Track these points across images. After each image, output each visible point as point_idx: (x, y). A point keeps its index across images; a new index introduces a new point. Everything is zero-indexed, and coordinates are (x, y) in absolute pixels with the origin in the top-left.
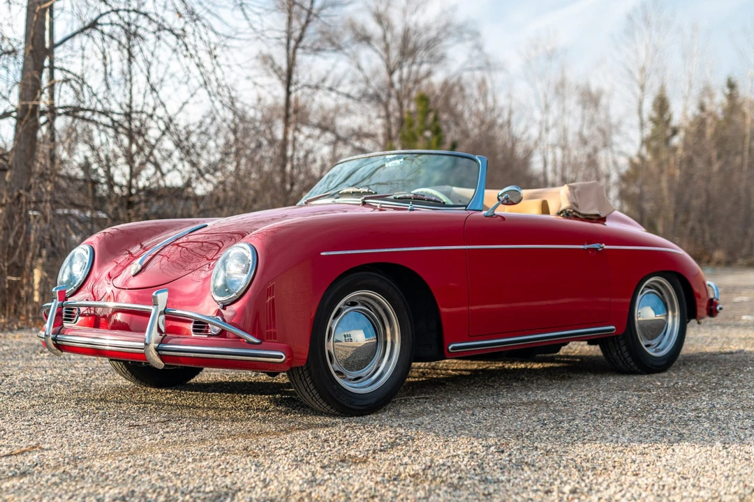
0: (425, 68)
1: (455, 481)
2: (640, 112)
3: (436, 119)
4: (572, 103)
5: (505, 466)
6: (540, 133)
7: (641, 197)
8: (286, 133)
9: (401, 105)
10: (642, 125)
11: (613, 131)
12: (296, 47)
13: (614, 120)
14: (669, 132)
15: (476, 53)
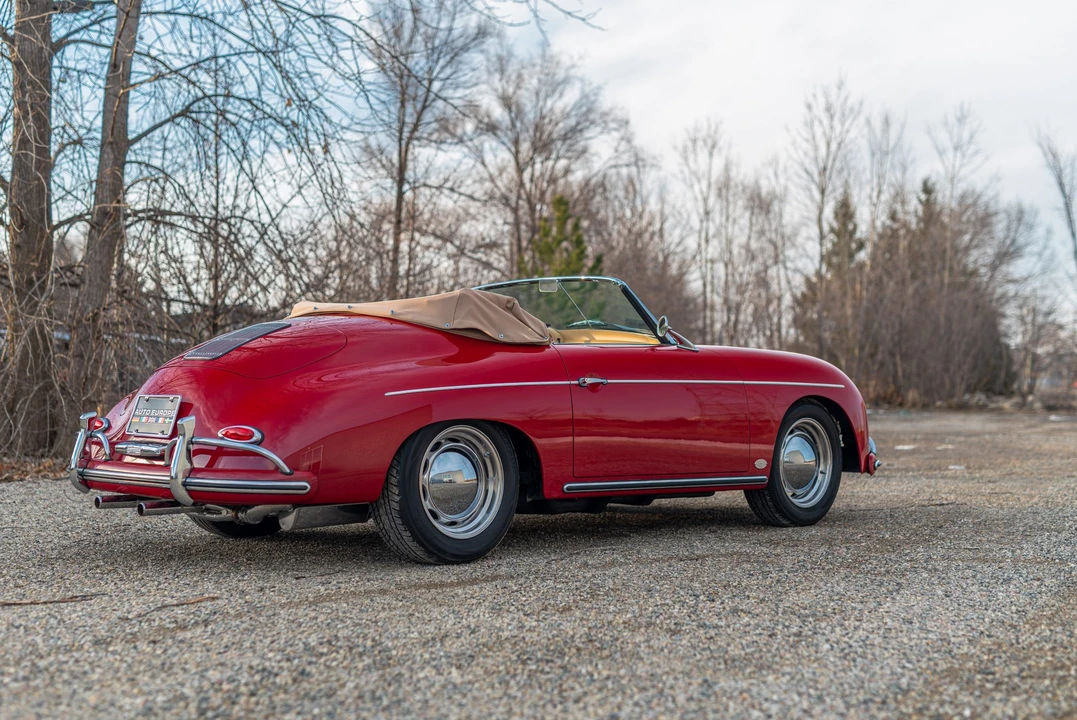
0: (562, 163)
1: (673, 627)
2: (820, 221)
3: (576, 227)
4: (739, 208)
5: (720, 613)
6: (699, 245)
7: (818, 324)
8: (397, 241)
9: (532, 209)
10: (822, 237)
11: (788, 244)
12: (410, 139)
13: (788, 231)
14: (854, 246)
15: (623, 146)
